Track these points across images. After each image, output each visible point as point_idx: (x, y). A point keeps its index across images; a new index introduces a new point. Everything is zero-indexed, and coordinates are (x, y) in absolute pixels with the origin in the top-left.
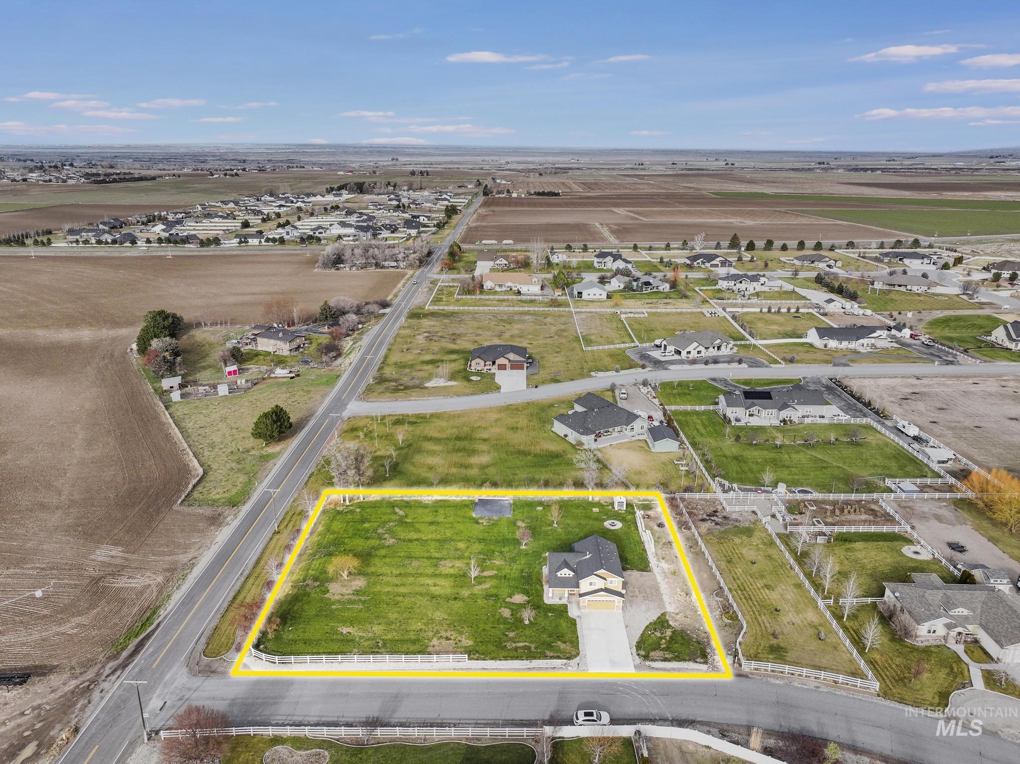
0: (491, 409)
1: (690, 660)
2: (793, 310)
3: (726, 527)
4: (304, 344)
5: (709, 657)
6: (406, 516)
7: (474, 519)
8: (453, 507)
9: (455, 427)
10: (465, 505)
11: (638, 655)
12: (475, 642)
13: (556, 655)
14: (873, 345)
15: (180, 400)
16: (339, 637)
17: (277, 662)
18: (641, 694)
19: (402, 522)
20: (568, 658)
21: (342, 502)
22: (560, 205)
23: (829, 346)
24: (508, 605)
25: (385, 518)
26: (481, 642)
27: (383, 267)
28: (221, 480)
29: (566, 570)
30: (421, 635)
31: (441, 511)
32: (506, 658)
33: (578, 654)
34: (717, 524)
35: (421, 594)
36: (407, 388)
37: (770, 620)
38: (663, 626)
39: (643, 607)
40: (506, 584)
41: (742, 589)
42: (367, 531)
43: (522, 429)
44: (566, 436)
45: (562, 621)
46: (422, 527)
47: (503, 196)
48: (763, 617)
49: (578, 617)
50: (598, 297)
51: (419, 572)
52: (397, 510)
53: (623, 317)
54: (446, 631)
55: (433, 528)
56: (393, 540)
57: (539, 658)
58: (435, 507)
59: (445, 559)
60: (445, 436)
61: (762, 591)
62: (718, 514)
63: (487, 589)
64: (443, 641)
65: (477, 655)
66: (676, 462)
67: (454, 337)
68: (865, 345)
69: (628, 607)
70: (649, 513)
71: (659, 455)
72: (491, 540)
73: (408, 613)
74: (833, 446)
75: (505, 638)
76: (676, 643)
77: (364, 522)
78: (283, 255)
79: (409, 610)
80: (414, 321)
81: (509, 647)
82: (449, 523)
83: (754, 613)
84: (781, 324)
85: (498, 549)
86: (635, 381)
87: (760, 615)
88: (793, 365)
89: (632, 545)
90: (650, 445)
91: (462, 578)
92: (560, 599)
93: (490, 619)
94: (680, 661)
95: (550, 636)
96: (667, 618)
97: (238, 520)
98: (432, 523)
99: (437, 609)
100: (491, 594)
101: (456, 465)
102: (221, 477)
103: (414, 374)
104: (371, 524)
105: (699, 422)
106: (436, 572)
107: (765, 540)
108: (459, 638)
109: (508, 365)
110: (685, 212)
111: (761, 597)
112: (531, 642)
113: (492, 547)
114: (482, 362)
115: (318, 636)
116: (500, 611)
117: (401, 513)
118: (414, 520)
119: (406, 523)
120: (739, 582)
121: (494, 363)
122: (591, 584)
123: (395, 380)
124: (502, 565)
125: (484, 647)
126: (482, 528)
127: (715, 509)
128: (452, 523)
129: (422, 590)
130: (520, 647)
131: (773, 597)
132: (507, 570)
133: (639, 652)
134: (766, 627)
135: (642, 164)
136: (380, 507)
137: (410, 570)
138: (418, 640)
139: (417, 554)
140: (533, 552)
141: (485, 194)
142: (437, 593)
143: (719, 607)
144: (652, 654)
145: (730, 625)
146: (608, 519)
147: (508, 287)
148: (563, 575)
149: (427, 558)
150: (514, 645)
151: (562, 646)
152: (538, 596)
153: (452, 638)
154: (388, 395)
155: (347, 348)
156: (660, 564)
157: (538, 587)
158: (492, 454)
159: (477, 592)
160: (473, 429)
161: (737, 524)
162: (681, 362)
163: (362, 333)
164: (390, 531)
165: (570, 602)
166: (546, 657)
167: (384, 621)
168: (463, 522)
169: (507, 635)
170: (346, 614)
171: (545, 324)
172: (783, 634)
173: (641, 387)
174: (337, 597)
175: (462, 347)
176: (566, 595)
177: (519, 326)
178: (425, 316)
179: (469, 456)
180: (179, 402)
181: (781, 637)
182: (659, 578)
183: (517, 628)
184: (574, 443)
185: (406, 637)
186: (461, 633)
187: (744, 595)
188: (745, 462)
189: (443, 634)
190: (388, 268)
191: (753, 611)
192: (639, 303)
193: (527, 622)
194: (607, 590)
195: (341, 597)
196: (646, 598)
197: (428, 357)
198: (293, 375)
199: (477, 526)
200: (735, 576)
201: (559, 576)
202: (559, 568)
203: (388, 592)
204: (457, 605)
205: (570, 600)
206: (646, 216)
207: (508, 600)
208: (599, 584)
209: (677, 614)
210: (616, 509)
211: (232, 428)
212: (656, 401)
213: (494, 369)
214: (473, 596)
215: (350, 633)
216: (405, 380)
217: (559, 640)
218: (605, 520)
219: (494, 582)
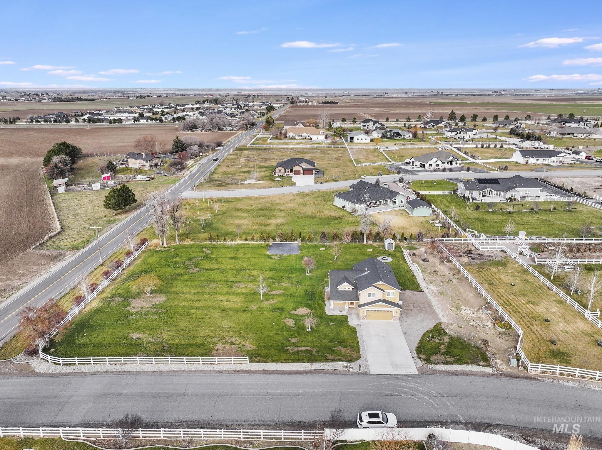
0: (288, 195)
1: (472, 363)
2: (498, 146)
3: (482, 261)
4: (161, 164)
5: (491, 360)
6: (212, 253)
7: (268, 255)
8: (252, 248)
9: (260, 204)
10: (262, 247)
11: (419, 358)
12: (258, 346)
13: (336, 358)
14: (560, 162)
15: (64, 192)
16: (129, 342)
17: (61, 363)
18: (427, 396)
19: (207, 257)
20: (350, 361)
21: (161, 245)
22: (338, 107)
23: (530, 163)
24: (292, 317)
25: (194, 255)
26: (264, 346)
27: (222, 130)
28: (73, 235)
29: (346, 284)
30: (207, 340)
31: (242, 251)
32: (287, 361)
33: (359, 357)
34: (473, 259)
35: (214, 308)
36: (228, 184)
37: (543, 329)
38: (440, 334)
39: (419, 318)
40: (292, 300)
41: (509, 304)
42: (177, 263)
43: (310, 204)
44: (344, 207)
45: (342, 329)
46: (223, 261)
47: (303, 104)
48: (535, 326)
49: (358, 325)
50: (364, 141)
51: (215, 291)
52: (205, 250)
53: (382, 150)
54: (232, 337)
55: (233, 261)
56: (197, 269)
57: (320, 361)
58: (237, 248)
59: (240, 282)
60: (252, 208)
61: (527, 306)
62: (473, 252)
63: (274, 304)
64: (228, 346)
65: (259, 358)
66: (431, 222)
67: (265, 160)
68: (555, 162)
69: (405, 318)
70: (415, 252)
71: (417, 218)
72: (280, 270)
73: (198, 322)
74: (552, 212)
75: (288, 343)
76: (455, 348)
77: (176, 257)
78: (160, 127)
79: (199, 320)
80: (239, 152)
81: (291, 351)
82: (246, 258)
83: (525, 323)
84: (492, 153)
85: (286, 275)
86: (394, 180)
87: (531, 325)
88: (507, 171)
89: (403, 273)
90: (409, 213)
91: (253, 295)
92: (341, 311)
93: (275, 327)
94: (462, 364)
95: (332, 341)
96: (443, 327)
97: (74, 257)
98: (232, 258)
99: (227, 319)
100: (278, 307)
101: (257, 224)
102: (74, 233)
103: (234, 177)
104: (181, 259)
105: (445, 200)
106: (230, 291)
107: (518, 269)
108: (243, 343)
109: (302, 172)
110: (416, 109)
111: (528, 310)
112: (313, 347)
113: (281, 274)
114: (283, 170)
115: (108, 341)
116: (284, 321)
117: (208, 252)
118: (218, 256)
119: (211, 258)
120: (503, 299)
121: (291, 171)
122: (370, 295)
123: (220, 181)
124: (289, 286)
125: (266, 351)
126: (274, 261)
127: (469, 249)
128: (249, 258)
129: (216, 304)
130: (302, 351)
131: (541, 309)
132: (293, 290)
133: (420, 356)
134: (540, 335)
135: (387, 93)
136: (191, 248)
137: (208, 290)
138: (203, 345)
139: (216, 279)
140: (317, 277)
141: (292, 103)
142: (228, 307)
143: (490, 319)
144: (433, 357)
145: (504, 333)
146: (380, 255)
147: (304, 136)
148: (343, 289)
149: (224, 281)
150: (296, 349)
151: (343, 350)
152: (320, 309)
153: (237, 343)
154: (214, 188)
155: (190, 165)
156: (429, 287)
157: (321, 302)
158: (286, 218)
159: (265, 306)
160: (273, 204)
161: (491, 259)
162: (426, 171)
163: (202, 157)
164: (197, 264)
165: (350, 314)
166: (327, 360)
167: (174, 328)
168: (258, 258)
169: (290, 341)
170: (141, 323)
171: (328, 154)
172: (560, 341)
173: (398, 183)
174: (136, 310)
175: (270, 165)
176: (347, 308)
177: (311, 155)
178: (246, 149)
179: (269, 219)
180: (63, 193)
181: (557, 343)
182: (430, 297)
183: (299, 334)
184: (350, 211)
185: (192, 342)
186: (246, 339)
187: (511, 309)
188: (487, 222)
189: (229, 339)
190: (226, 130)
191: (524, 321)
192: (392, 144)
193: (309, 330)
194: (384, 301)
195: (140, 309)
196: (420, 311)
197: (246, 170)
198: (148, 179)
199: (270, 260)
200: (499, 295)
201: (340, 289)
202: (340, 283)
203: (184, 306)
204: (245, 317)
205: (350, 312)
206: (392, 110)
207: (293, 312)
208: (378, 295)
209: (451, 325)
210: (387, 249)
211: (94, 206)
212: (411, 190)
213: (291, 175)
214: (261, 310)
215: (140, 338)
216: (227, 181)
217: (340, 345)
218: (378, 256)
219: (281, 299)
